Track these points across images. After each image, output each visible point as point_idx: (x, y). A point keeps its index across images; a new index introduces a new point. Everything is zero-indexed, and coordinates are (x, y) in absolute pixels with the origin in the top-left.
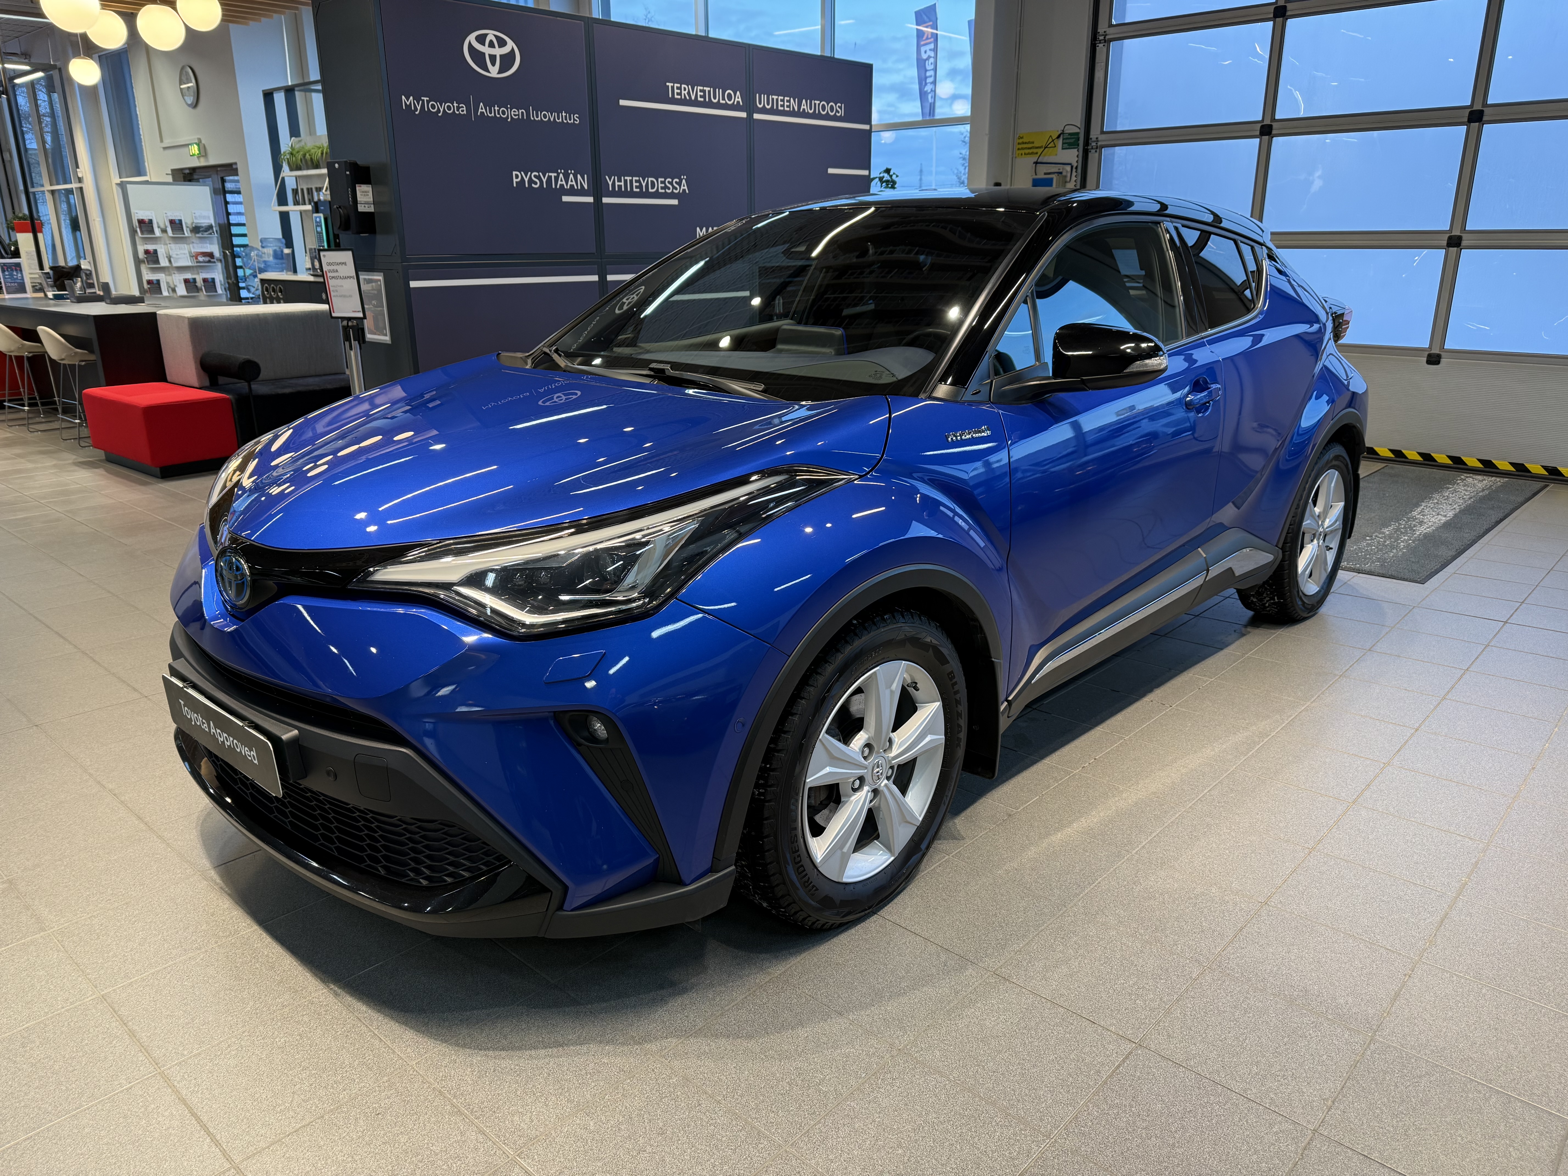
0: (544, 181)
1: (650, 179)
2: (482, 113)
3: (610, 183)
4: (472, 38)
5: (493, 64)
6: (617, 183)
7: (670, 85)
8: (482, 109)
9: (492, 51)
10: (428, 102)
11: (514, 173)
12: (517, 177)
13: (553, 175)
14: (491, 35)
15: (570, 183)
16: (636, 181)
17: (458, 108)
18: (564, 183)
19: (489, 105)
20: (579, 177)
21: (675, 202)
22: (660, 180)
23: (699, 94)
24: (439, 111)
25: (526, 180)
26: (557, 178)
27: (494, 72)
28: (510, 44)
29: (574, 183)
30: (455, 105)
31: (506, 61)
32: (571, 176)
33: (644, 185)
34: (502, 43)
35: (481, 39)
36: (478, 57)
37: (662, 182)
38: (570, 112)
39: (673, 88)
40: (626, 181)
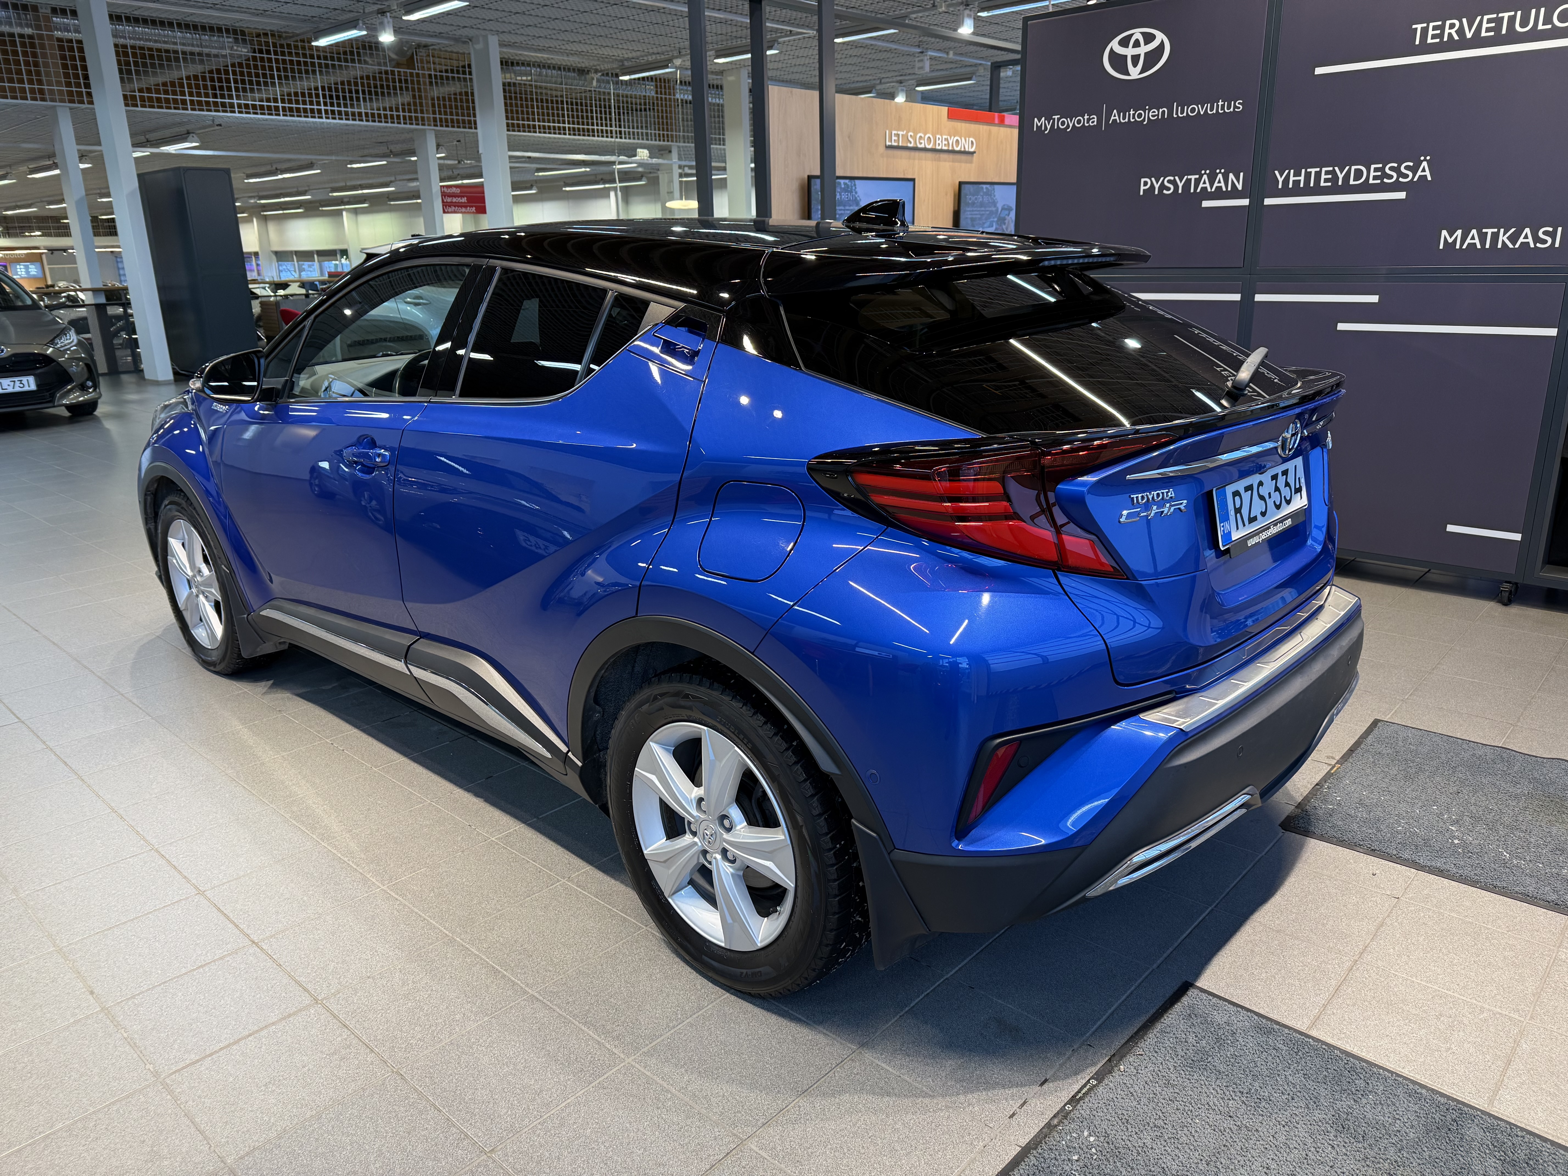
0: (1180, 185)
1: (1353, 168)
2: (1115, 121)
3: (1281, 180)
4: (1114, 45)
5: (1135, 65)
6: (1292, 178)
7: (1419, 27)
8: (1115, 116)
9: (1136, 51)
10: (1059, 119)
11: (1143, 180)
12: (1146, 183)
13: (1193, 177)
14: (1137, 34)
15: (1216, 184)
16: (1327, 173)
17: (1089, 120)
18: (1208, 185)
19: (1123, 110)
20: (1231, 176)
21: (1402, 195)
22: (1373, 167)
23: (1485, 25)
24: (1068, 126)
25: (1157, 186)
26: (1197, 182)
27: (1135, 73)
28: (1160, 36)
29: (1222, 184)
31: (1153, 57)
32: (1220, 176)
33: (1341, 176)
34: (1149, 38)
35: (1124, 43)
36: (1119, 62)
37: (1376, 170)
38: (1229, 100)
39: (1425, 31)
40: (1308, 174)
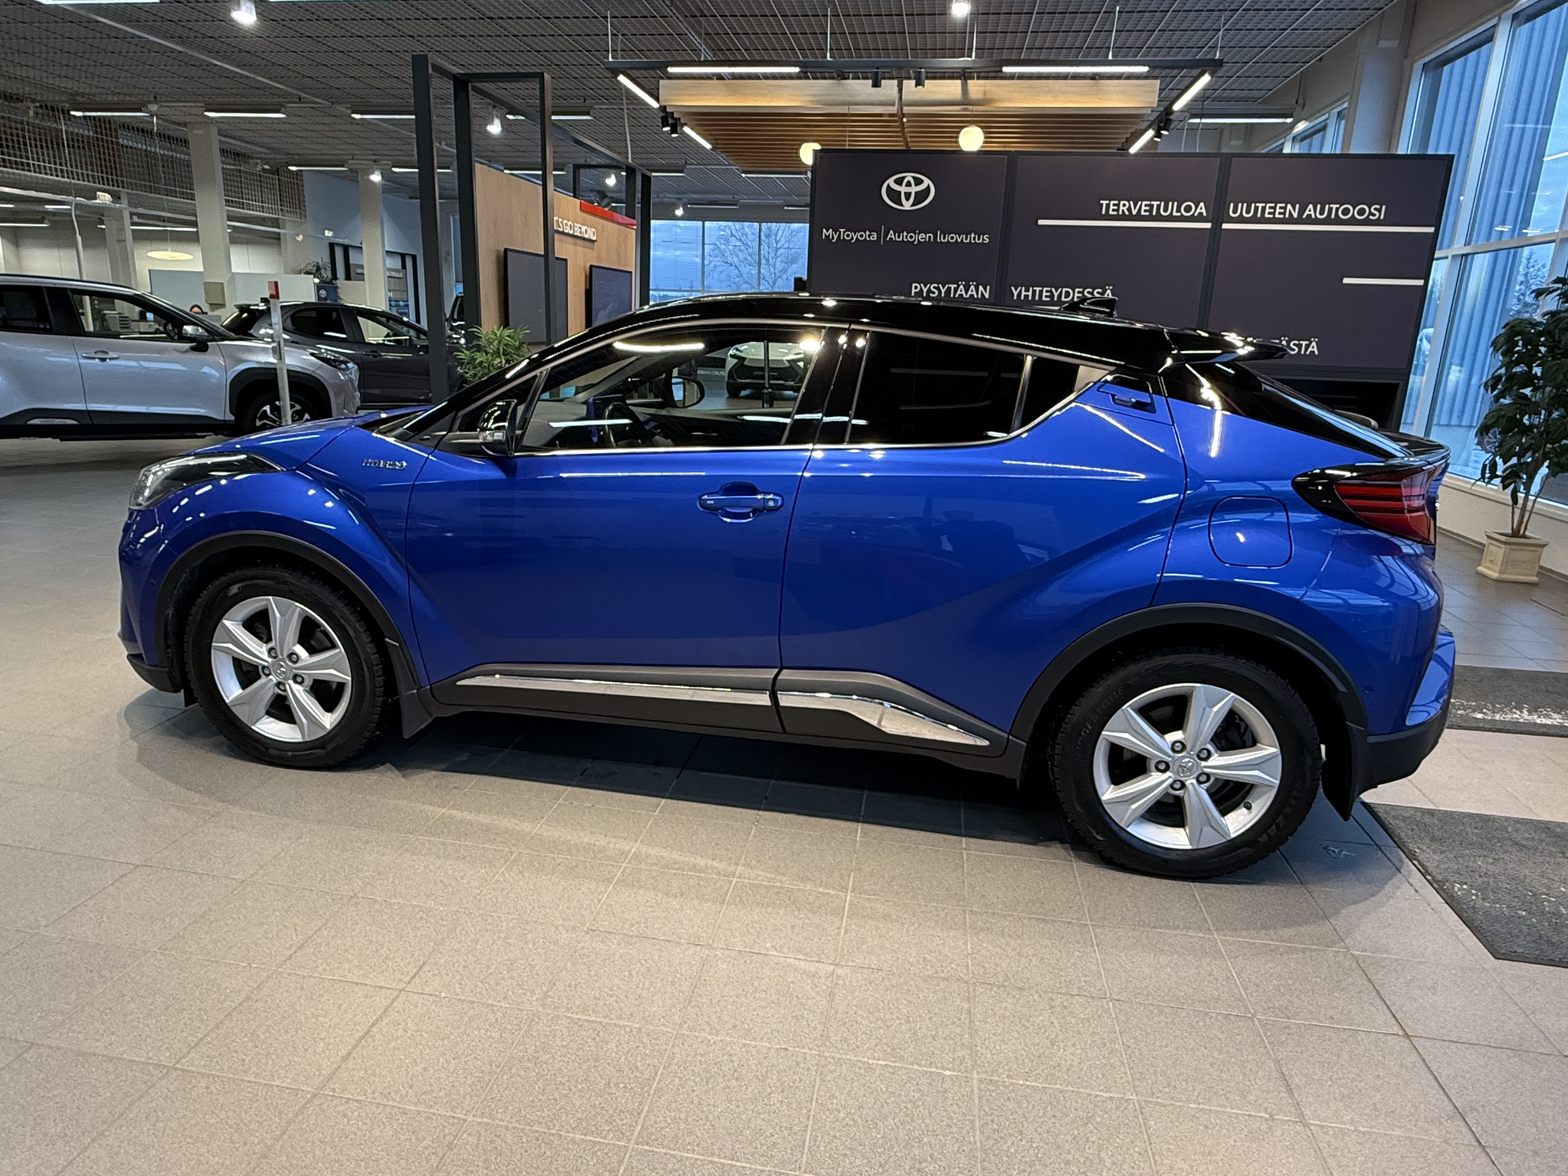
0: (943, 291)
1: (1064, 290)
2: (891, 239)
3: (1016, 293)
4: (891, 181)
5: (907, 199)
6: (1023, 293)
7: (1104, 203)
8: (891, 235)
9: (908, 190)
10: (844, 232)
11: (914, 285)
12: (916, 288)
13: (953, 286)
14: (909, 177)
15: (970, 293)
16: (1047, 291)
17: (869, 236)
18: (963, 293)
19: (899, 232)
20: (981, 288)
22: (1077, 290)
23: (1143, 208)
24: (852, 238)
25: (925, 290)
26: (956, 290)
27: (907, 205)
28: (927, 182)
29: (974, 293)
30: (868, 233)
31: (921, 196)
32: (972, 287)
33: (1056, 294)
34: (918, 182)
35: (899, 182)
36: (895, 196)
37: (1079, 292)
38: (979, 234)
39: (1108, 206)
40: (1034, 292)
